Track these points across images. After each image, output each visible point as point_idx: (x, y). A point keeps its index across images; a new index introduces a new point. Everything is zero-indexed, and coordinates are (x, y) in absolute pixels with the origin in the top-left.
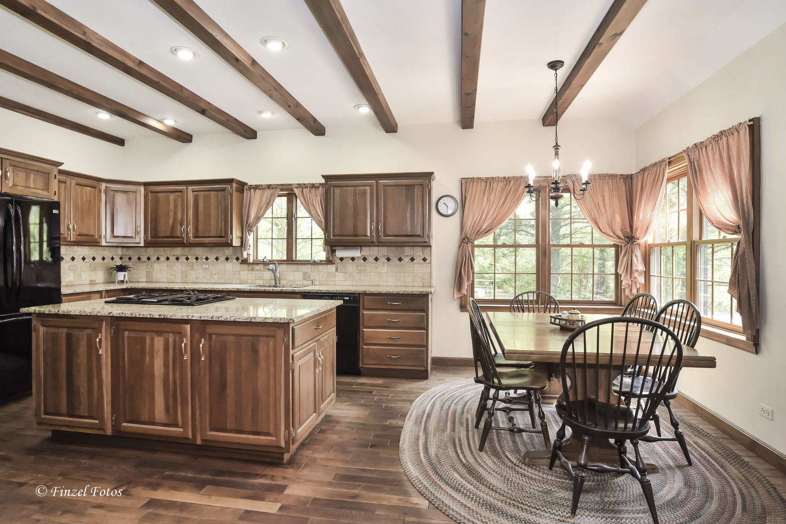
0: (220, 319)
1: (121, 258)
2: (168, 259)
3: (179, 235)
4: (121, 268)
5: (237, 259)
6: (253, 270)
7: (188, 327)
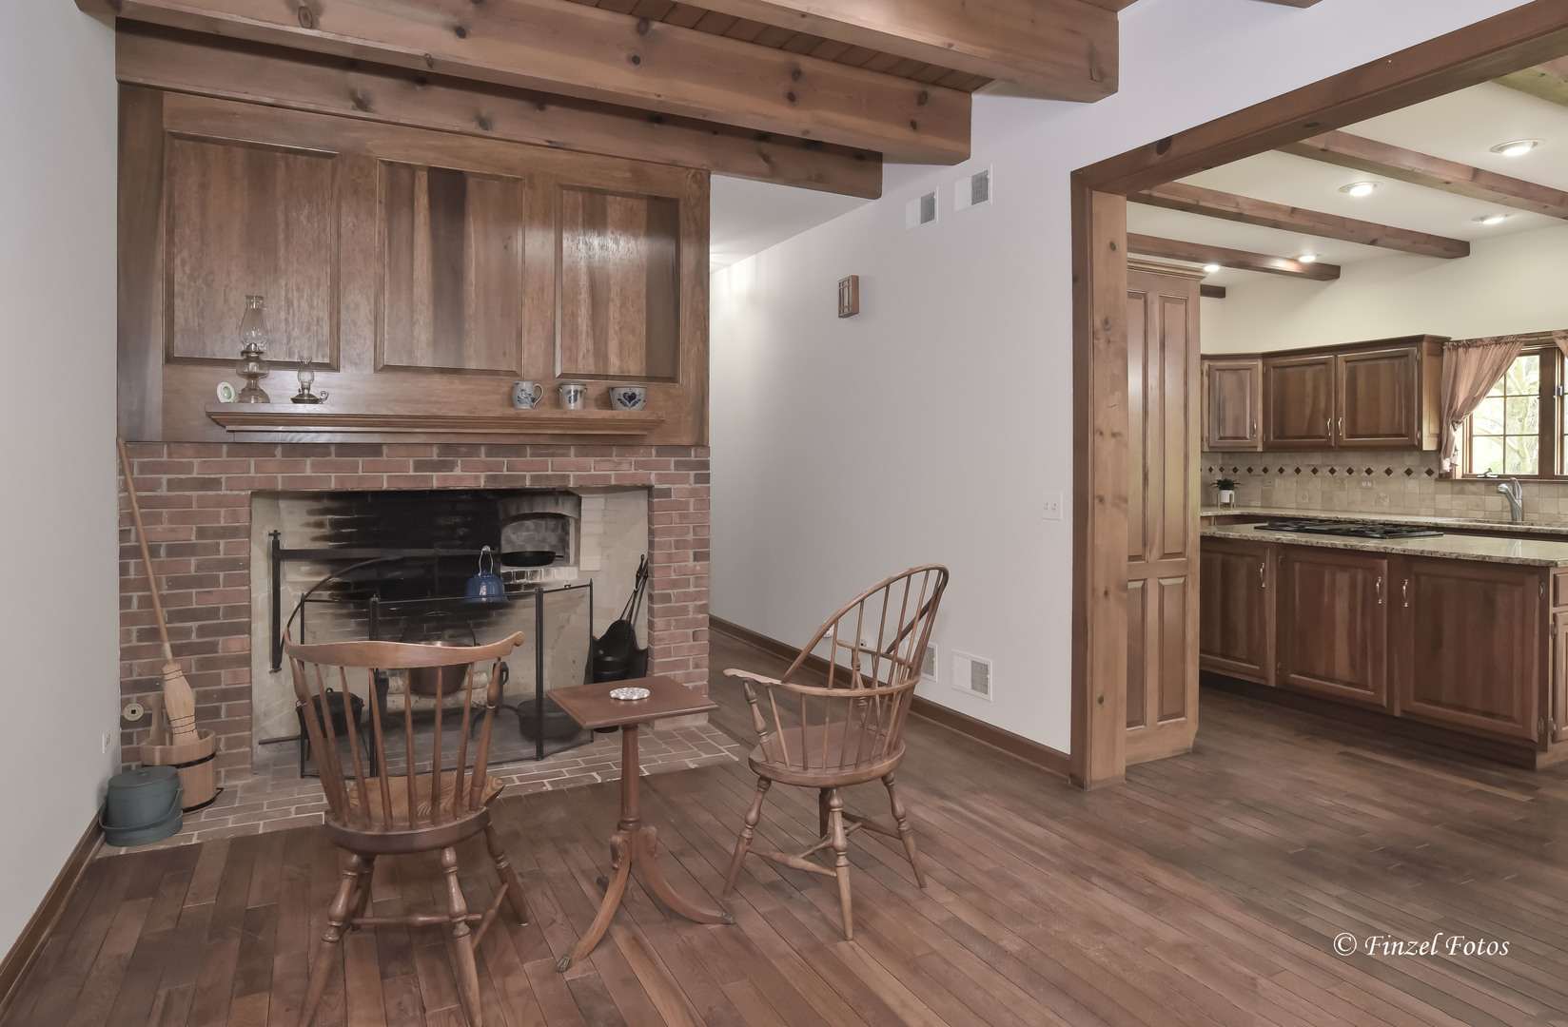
0: (1434, 555)
1: (1221, 470)
2: (1298, 471)
3: (1322, 433)
4: (1225, 485)
5: (1430, 472)
6: (1462, 492)
7: (1385, 563)
